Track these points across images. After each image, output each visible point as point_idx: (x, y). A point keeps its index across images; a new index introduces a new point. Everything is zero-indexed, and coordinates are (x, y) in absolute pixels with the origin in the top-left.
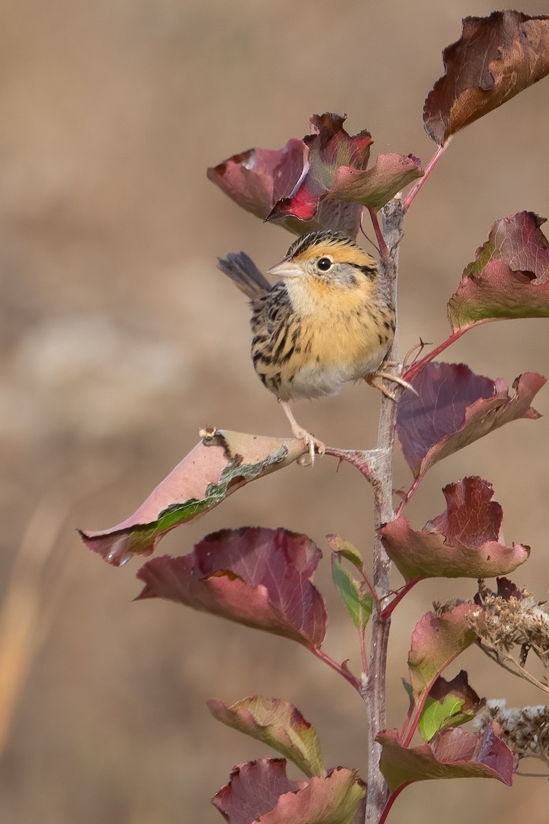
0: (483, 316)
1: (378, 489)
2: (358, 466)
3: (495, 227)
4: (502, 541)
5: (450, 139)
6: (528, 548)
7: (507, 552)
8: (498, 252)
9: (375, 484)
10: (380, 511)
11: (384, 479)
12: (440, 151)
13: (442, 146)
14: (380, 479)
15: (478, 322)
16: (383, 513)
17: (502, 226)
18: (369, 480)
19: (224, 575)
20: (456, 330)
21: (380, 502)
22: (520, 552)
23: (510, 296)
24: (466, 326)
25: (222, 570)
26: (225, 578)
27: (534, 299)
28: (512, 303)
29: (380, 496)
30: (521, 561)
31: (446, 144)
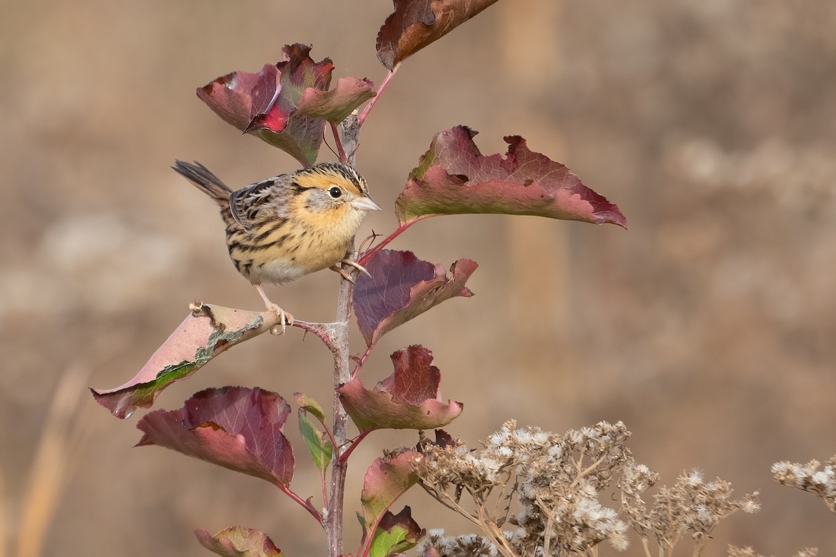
0: (425, 213)
1: (337, 355)
2: (320, 336)
3: (435, 138)
4: (439, 398)
5: (398, 65)
6: (461, 405)
7: (444, 408)
8: (437, 159)
9: (335, 351)
10: (338, 373)
11: (342, 347)
12: (390, 75)
13: (392, 71)
14: (339, 347)
15: (420, 217)
16: (341, 375)
17: (440, 138)
18: (330, 348)
19: (209, 426)
20: (403, 224)
21: (339, 366)
22: (455, 408)
23: (448, 196)
24: (411, 221)
25: (208, 422)
26: (210, 429)
27: (467, 198)
28: (449, 202)
29: (339, 362)
30: (455, 415)
31: (395, 69)
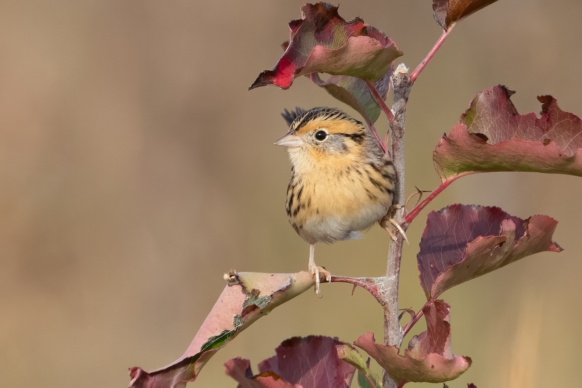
0: (461, 170)
1: (386, 309)
2: (369, 290)
3: (477, 97)
5: (453, 25)
7: (451, 362)
8: (479, 117)
9: (385, 305)
10: (387, 326)
11: (390, 301)
12: (445, 35)
13: (446, 31)
14: (387, 300)
15: (460, 175)
16: (390, 328)
17: (482, 97)
18: (379, 302)
19: (269, 375)
20: (444, 181)
21: (388, 319)
22: (463, 363)
23: (476, 154)
24: (451, 178)
25: (268, 372)
26: (270, 378)
27: (494, 156)
28: (479, 160)
29: (387, 315)
31: (450, 29)
